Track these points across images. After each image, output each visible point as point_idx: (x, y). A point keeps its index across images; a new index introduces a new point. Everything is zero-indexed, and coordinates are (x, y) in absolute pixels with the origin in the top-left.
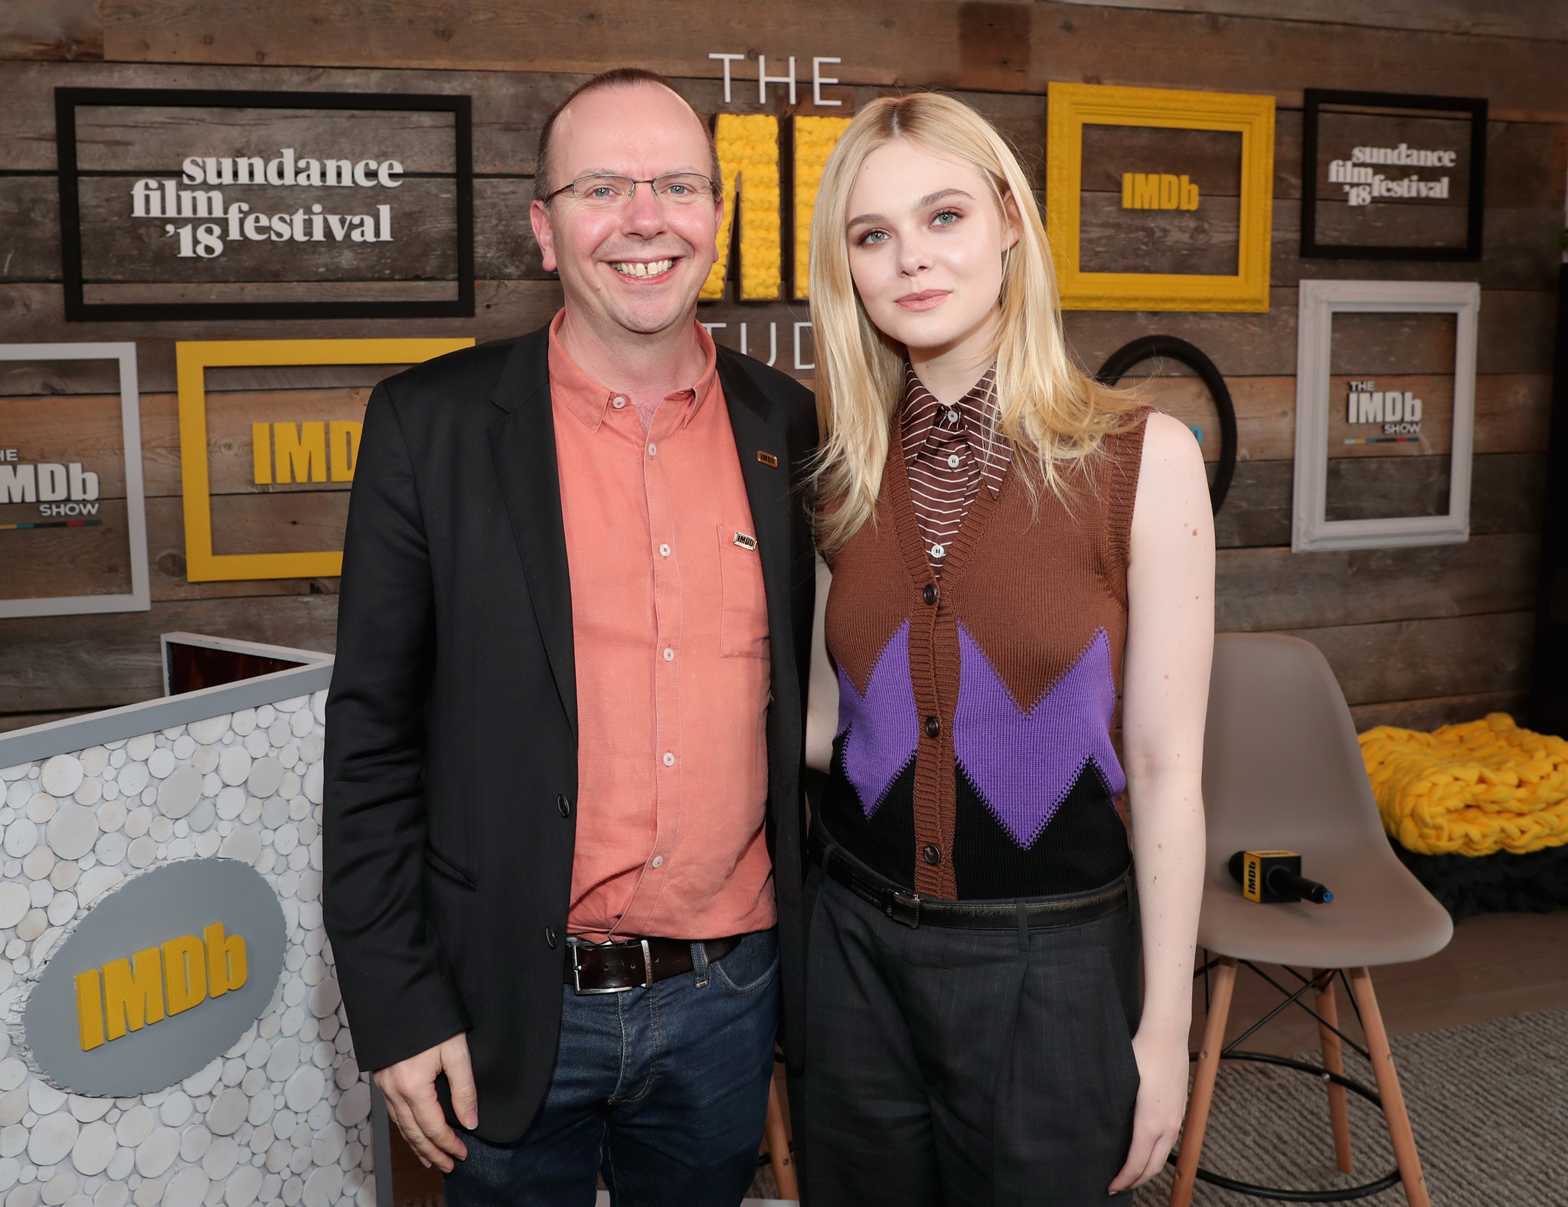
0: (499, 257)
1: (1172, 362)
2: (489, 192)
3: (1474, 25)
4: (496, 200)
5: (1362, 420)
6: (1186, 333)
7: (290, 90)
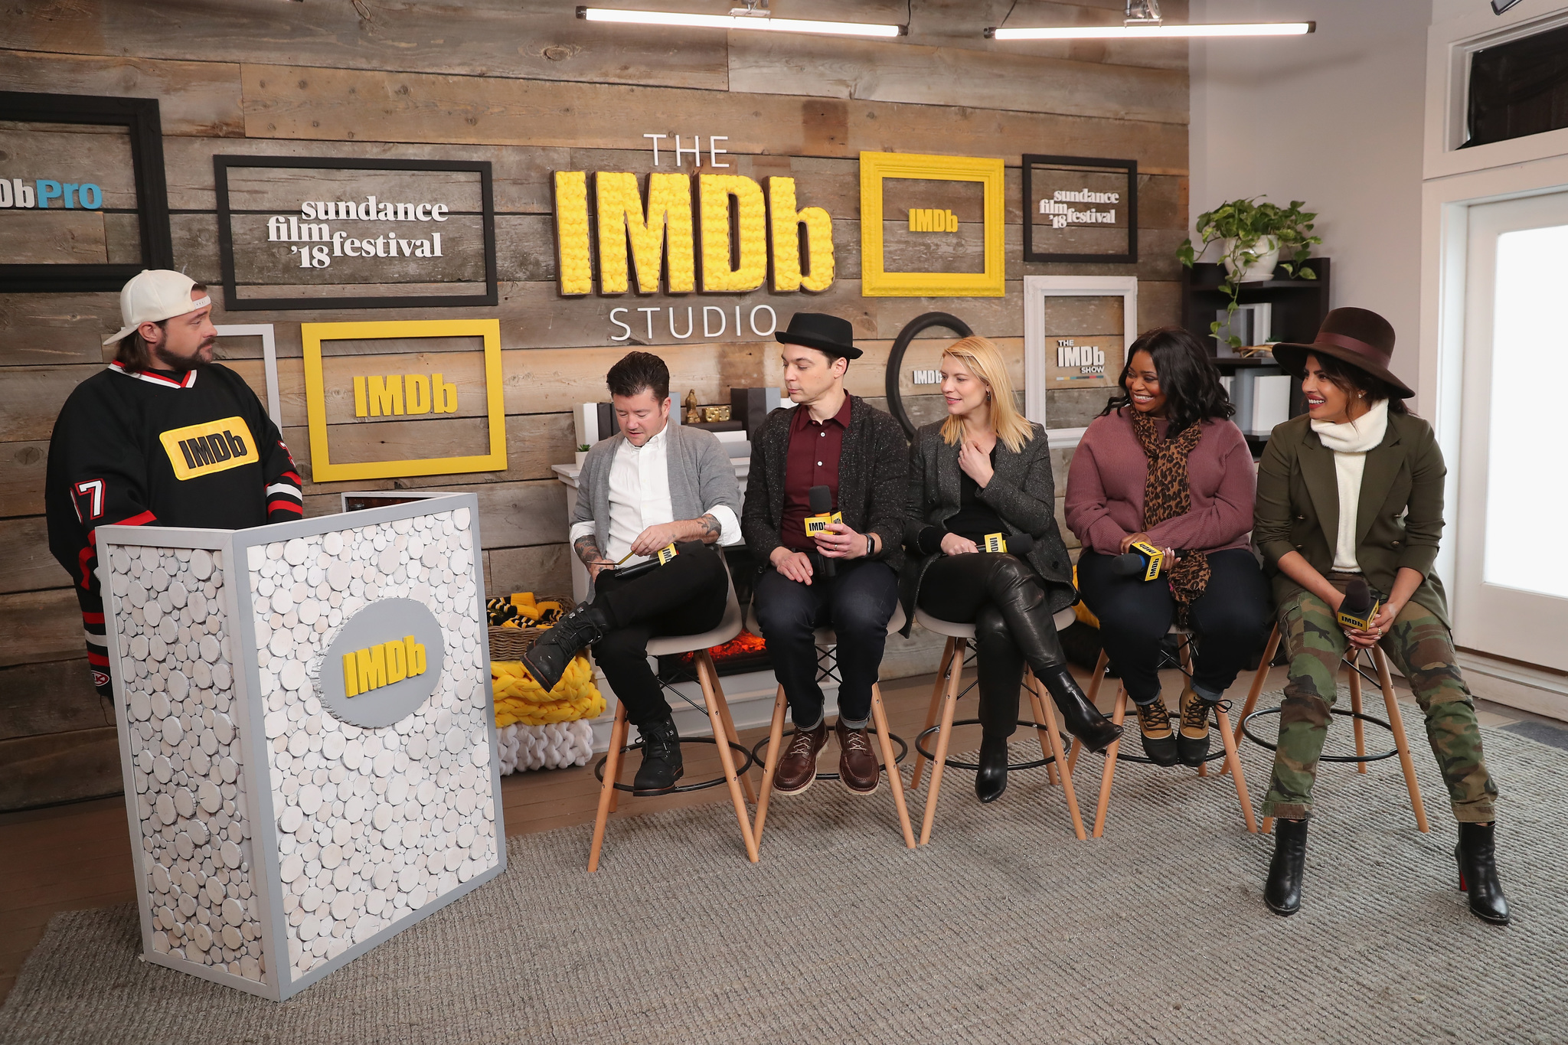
0: (512, 267)
1: (945, 329)
2: (504, 225)
3: (1126, 114)
4: (509, 230)
5: (1067, 365)
6: (954, 310)
7: (370, 157)
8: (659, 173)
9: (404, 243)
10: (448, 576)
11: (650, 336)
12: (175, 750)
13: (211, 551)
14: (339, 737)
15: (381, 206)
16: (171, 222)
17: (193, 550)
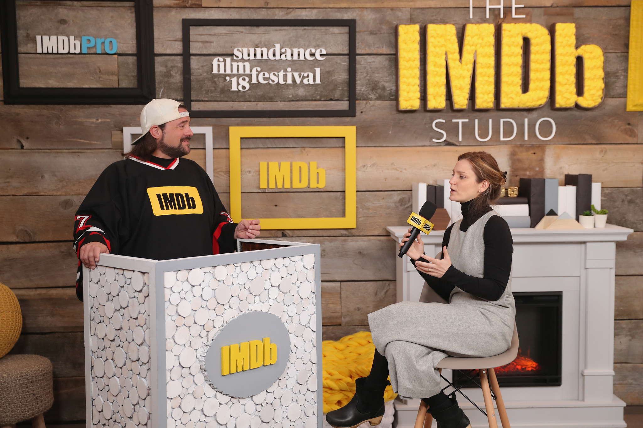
0: (367, 90)
2: (363, 62)
4: (366, 65)
7: (278, 18)
8: (472, 23)
9: (296, 75)
10: (297, 299)
11: (460, 139)
12: (115, 398)
13: (143, 273)
14: (215, 402)
15: (283, 50)
16: (156, 62)
17: (134, 271)
